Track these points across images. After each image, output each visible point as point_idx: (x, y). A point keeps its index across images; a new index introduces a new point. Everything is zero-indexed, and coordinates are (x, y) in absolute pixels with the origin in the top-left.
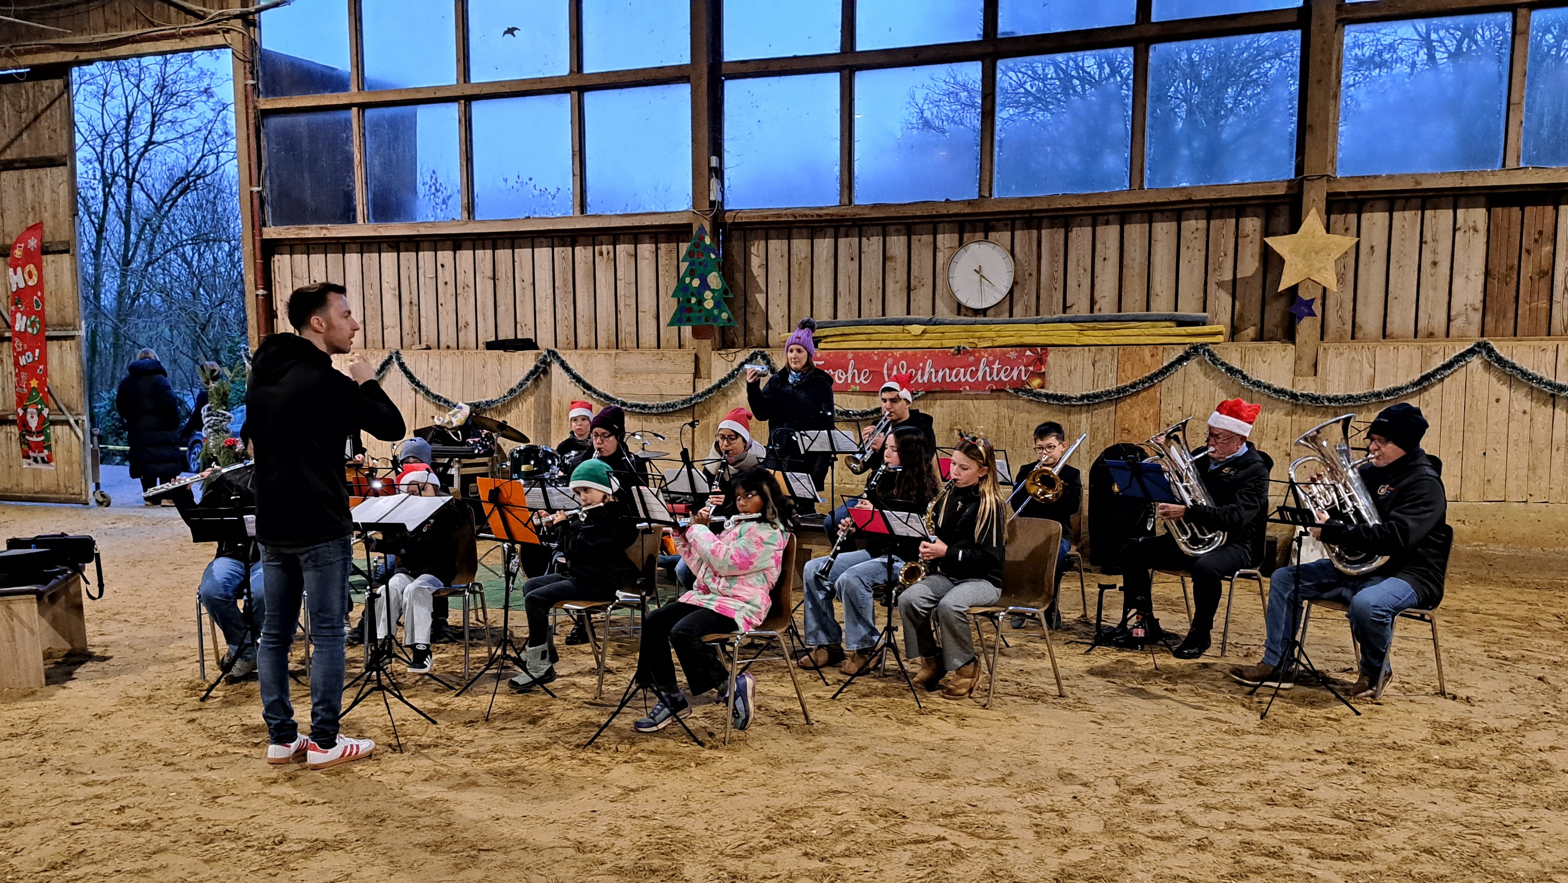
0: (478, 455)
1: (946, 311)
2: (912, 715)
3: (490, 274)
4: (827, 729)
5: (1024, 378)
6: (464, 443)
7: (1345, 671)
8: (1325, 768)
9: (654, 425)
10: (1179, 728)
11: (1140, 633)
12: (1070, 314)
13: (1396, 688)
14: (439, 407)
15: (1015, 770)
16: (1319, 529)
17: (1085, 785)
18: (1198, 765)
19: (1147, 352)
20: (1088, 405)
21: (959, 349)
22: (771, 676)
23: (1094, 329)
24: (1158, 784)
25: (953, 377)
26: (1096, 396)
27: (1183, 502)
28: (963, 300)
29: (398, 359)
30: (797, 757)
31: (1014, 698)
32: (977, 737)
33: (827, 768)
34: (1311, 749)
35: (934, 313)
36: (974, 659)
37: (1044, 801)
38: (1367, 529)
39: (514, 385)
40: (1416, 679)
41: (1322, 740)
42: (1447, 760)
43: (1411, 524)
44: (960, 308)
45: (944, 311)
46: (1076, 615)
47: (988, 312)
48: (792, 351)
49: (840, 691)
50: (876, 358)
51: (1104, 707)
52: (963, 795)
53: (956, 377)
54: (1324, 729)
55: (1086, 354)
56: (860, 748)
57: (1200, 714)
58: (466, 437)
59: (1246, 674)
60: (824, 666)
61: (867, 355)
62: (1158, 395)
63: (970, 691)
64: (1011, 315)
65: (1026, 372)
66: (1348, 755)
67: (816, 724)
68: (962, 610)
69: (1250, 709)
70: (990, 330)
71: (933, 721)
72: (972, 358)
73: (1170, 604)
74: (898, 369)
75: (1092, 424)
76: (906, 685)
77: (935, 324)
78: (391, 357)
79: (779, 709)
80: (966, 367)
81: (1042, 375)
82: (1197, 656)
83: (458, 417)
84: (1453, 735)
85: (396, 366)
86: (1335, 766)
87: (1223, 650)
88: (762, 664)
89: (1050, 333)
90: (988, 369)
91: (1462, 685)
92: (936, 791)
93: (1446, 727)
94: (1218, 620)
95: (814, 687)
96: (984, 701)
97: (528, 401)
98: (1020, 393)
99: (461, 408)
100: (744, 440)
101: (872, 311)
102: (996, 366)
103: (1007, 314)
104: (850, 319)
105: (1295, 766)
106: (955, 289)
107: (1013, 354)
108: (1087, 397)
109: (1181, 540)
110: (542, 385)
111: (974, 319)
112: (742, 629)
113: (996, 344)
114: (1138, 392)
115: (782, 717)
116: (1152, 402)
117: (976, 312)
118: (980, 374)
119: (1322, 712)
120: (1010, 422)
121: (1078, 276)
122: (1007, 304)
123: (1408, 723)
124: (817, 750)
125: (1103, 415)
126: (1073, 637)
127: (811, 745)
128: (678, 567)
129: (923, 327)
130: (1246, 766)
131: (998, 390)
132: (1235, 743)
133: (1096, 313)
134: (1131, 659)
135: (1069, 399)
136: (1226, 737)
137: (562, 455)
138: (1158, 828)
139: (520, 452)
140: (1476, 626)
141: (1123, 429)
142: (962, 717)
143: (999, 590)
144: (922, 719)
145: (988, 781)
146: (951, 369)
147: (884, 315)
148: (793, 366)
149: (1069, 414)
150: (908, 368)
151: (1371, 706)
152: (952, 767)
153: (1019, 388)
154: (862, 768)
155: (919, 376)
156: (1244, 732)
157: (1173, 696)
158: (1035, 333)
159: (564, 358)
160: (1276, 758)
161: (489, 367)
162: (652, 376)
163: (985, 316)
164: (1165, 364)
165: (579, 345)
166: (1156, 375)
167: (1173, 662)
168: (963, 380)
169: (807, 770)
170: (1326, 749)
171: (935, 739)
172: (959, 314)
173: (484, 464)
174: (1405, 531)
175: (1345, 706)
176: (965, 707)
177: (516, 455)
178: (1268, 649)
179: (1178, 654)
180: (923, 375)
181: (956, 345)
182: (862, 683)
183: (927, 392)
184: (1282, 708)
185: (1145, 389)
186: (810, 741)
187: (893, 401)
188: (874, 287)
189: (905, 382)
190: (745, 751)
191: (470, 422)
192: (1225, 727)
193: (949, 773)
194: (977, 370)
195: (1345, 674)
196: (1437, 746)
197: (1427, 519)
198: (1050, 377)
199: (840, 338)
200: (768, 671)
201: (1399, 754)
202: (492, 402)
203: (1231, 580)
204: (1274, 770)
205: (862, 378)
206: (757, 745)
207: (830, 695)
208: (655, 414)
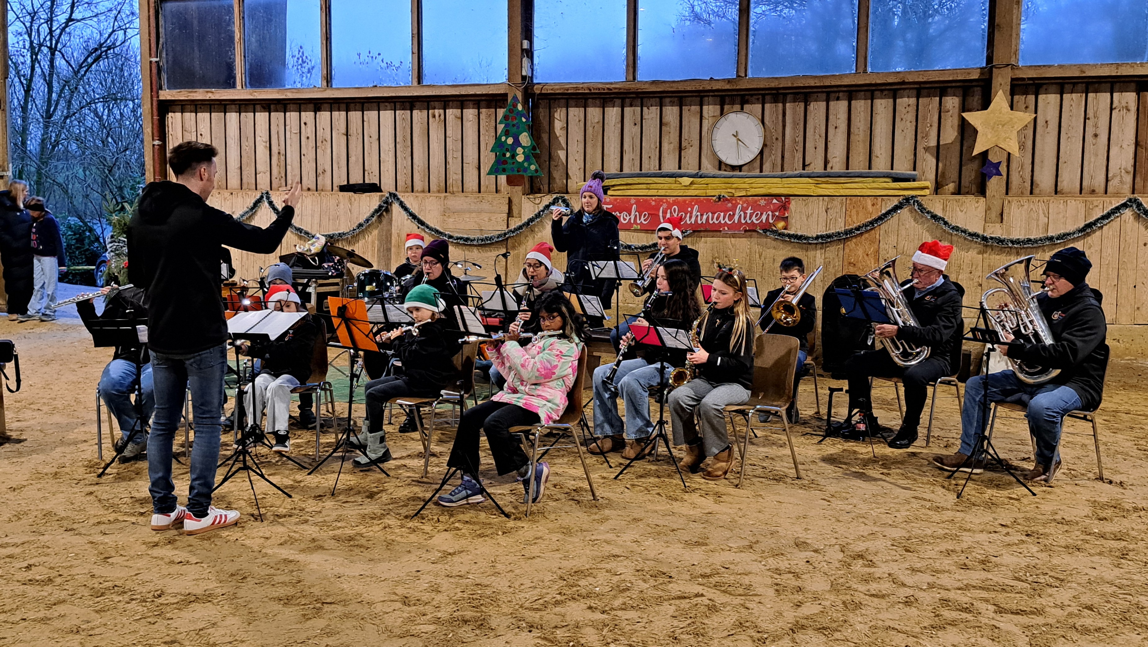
0: (332, 277)
1: (709, 166)
2: (678, 492)
3: (344, 131)
4: (610, 504)
5: (771, 221)
6: (320, 267)
7: (1024, 459)
8: (1007, 539)
9: (475, 254)
10: (892, 505)
11: (862, 427)
12: (808, 170)
13: (1064, 474)
14: (300, 238)
15: (761, 539)
16: (1006, 347)
17: (816, 551)
18: (907, 535)
19: (869, 201)
20: (822, 243)
21: (719, 198)
22: (566, 460)
23: (827, 183)
24: (874, 550)
25: (715, 220)
26: (829, 236)
27: (896, 323)
28: (724, 159)
29: (268, 198)
30: (584, 527)
31: (761, 479)
32: (730, 511)
33: (610, 536)
34: (996, 523)
35: (700, 169)
36: (728, 447)
37: (783, 564)
38: (1044, 347)
39: (361, 220)
40: (1080, 467)
41: (1005, 516)
42: (1105, 533)
43: (1079, 344)
44: (721, 165)
45: (708, 167)
46: (811, 412)
47: (744, 168)
48: (585, 197)
49: (621, 473)
50: (653, 203)
51: (832, 488)
52: (719, 559)
53: (717, 219)
54: (1007, 507)
55: (821, 203)
56: (636, 520)
57: (908, 494)
58: (322, 261)
59: (945, 461)
60: (607, 452)
61: (646, 201)
62: (877, 236)
63: (725, 473)
64: (761, 171)
65: (773, 216)
66: (1026, 528)
67: (601, 500)
68: (719, 408)
69: (948, 490)
70: (744, 183)
71: (695, 497)
72: (730, 205)
73: (886, 404)
74: (671, 213)
75: (825, 258)
76: (674, 468)
77: (701, 177)
78: (262, 197)
79: (571, 488)
80: (725, 211)
81: (786, 219)
82: (907, 446)
83: (316, 246)
84: (1108, 513)
85: (266, 204)
86: (1015, 538)
87: (928, 442)
88: (559, 450)
89: (793, 186)
90: (742, 213)
91: (1117, 472)
92: (696, 555)
93: (1104, 506)
94: (924, 416)
95: (599, 469)
96: (736, 482)
97: (373, 234)
98: (768, 233)
99: (318, 238)
100: (547, 268)
101: (650, 166)
102: (749, 211)
103: (758, 170)
104: (633, 172)
105: (983, 537)
106: (717, 149)
107: (762, 202)
108: (822, 237)
109: (895, 355)
110: (385, 221)
111: (731, 173)
112: (543, 422)
113: (749, 194)
114: (862, 234)
115: (574, 494)
116: (872, 242)
117: (733, 168)
118: (736, 218)
119: (1005, 493)
120: (760, 256)
121: (815, 140)
122: (758, 161)
123: (1074, 503)
124: (602, 521)
125: (833, 251)
126: (808, 430)
127: (596, 517)
128: (492, 371)
129: (692, 179)
130: (945, 537)
131: (750, 231)
132: (936, 517)
133: (829, 170)
134: (854, 448)
135: (807, 238)
136: (931, 513)
137: (399, 278)
138: (874, 587)
139: (365, 275)
140: (1128, 424)
141: (850, 263)
142: (718, 495)
143: (749, 392)
144: (686, 496)
145: (738, 547)
146: (713, 213)
147: (660, 169)
148: (586, 209)
149: (807, 251)
150: (679, 211)
151: (1044, 488)
152: (710, 536)
153: (767, 229)
154: (637, 536)
155: (688, 218)
156: (943, 509)
157: (887, 479)
158: (780, 186)
159: (403, 200)
160: (969, 530)
161: (341, 206)
162: (474, 215)
163: (740, 171)
164: (883, 212)
165: (415, 189)
166: (876, 220)
167: (888, 451)
168: (723, 222)
169: (593, 538)
170: (1009, 523)
171: (696, 513)
172: (720, 169)
173: (337, 284)
174: (1075, 351)
175: (1024, 488)
176: (721, 486)
177: (362, 278)
178: (963, 441)
179: (892, 445)
180: (691, 217)
181: (717, 194)
182: (639, 466)
183: (694, 231)
184: (974, 489)
185: (867, 231)
186: (596, 514)
187: (667, 238)
188: (653, 146)
189: (676, 223)
190: (543, 521)
191: (325, 250)
192: (928, 504)
193: (708, 541)
194: (734, 215)
195: (1024, 462)
196: (1096, 522)
197: (1092, 340)
198: (792, 221)
199: (625, 187)
200: (563, 456)
201: (1066, 528)
202: (344, 234)
203: (934, 386)
204: (967, 540)
205: (642, 219)
206: (552, 517)
207: (613, 476)
208: (476, 246)
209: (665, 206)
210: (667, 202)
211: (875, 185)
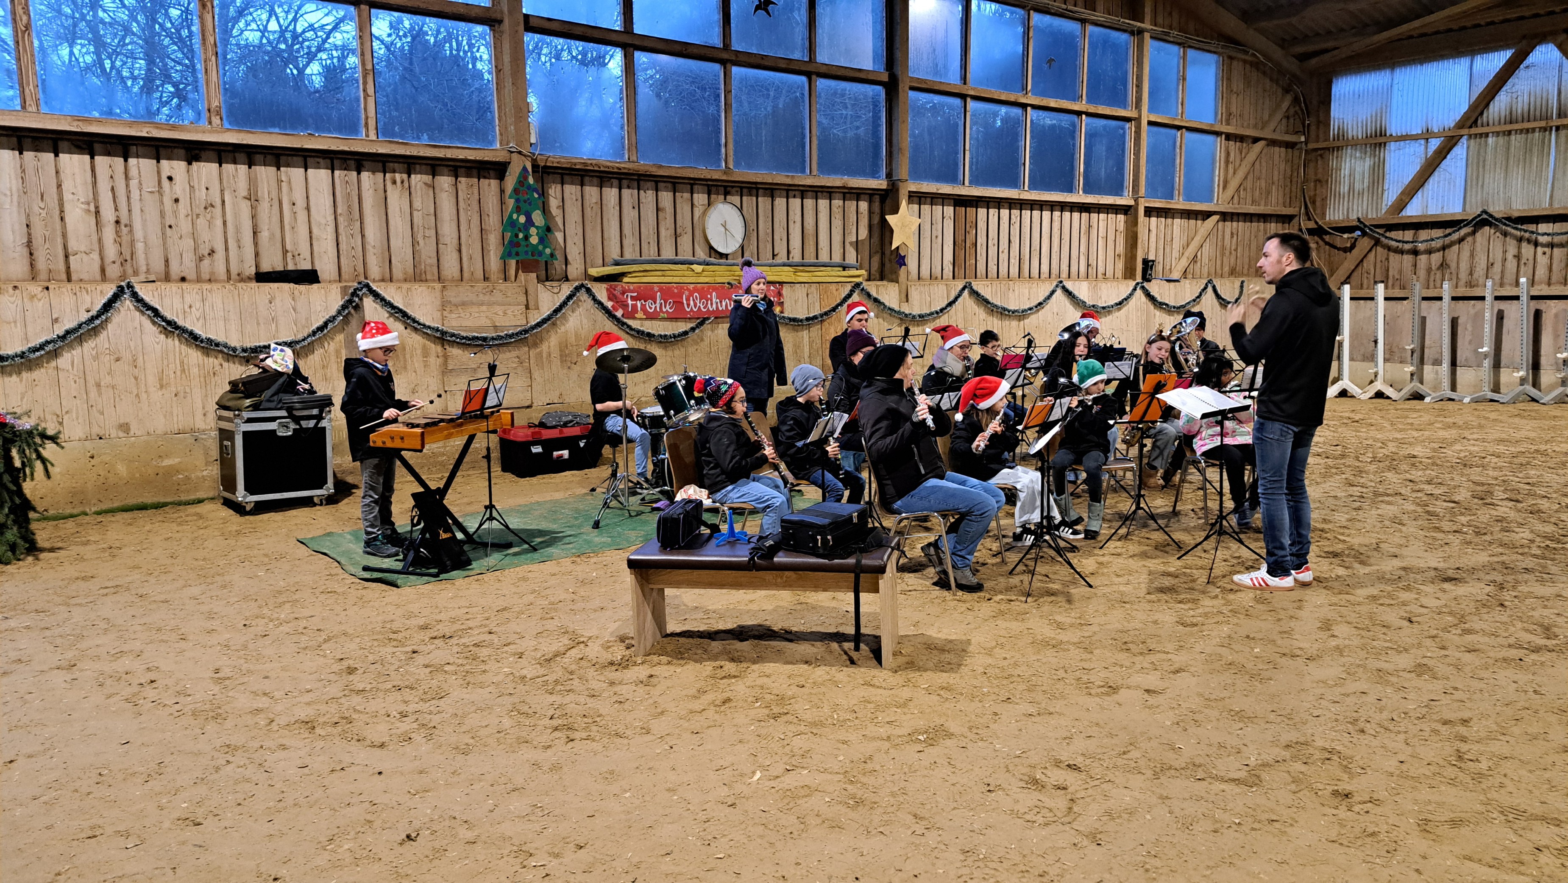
1: (702, 253)
19: (833, 287)
21: (731, 285)
28: (715, 246)
35: (694, 256)
44: (712, 252)
47: (734, 256)
50: (676, 291)
55: (802, 290)
61: (669, 288)
74: (694, 300)
75: (810, 338)
97: (336, 340)
101: (650, 252)
106: (708, 236)
108: (806, 319)
117: (722, 256)
122: (741, 251)
129: (702, 267)
135: (798, 320)
147: (659, 255)
150: (700, 299)
159: (379, 291)
162: (484, 308)
163: (733, 259)
172: (712, 257)
188: (651, 232)
198: (785, 305)
199: (642, 274)
209: (687, 293)
210: (688, 289)
211: (833, 273)
